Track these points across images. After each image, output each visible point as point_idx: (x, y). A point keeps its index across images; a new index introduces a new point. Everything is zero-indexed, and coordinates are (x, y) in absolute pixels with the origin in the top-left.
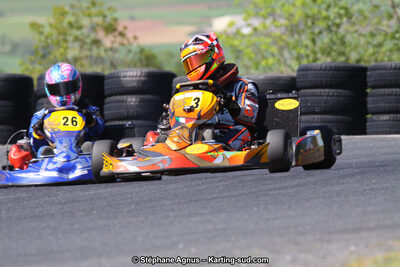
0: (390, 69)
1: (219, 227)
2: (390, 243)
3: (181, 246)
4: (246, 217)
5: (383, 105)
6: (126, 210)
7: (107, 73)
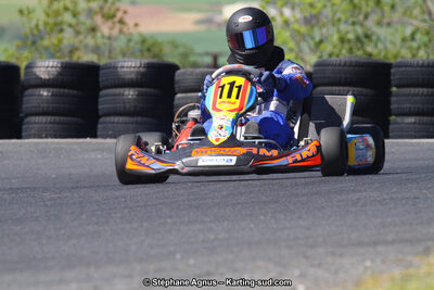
0: (417, 66)
1: (221, 236)
2: (409, 258)
3: (178, 256)
4: (252, 226)
5: (408, 106)
6: (119, 215)
7: (103, 62)
